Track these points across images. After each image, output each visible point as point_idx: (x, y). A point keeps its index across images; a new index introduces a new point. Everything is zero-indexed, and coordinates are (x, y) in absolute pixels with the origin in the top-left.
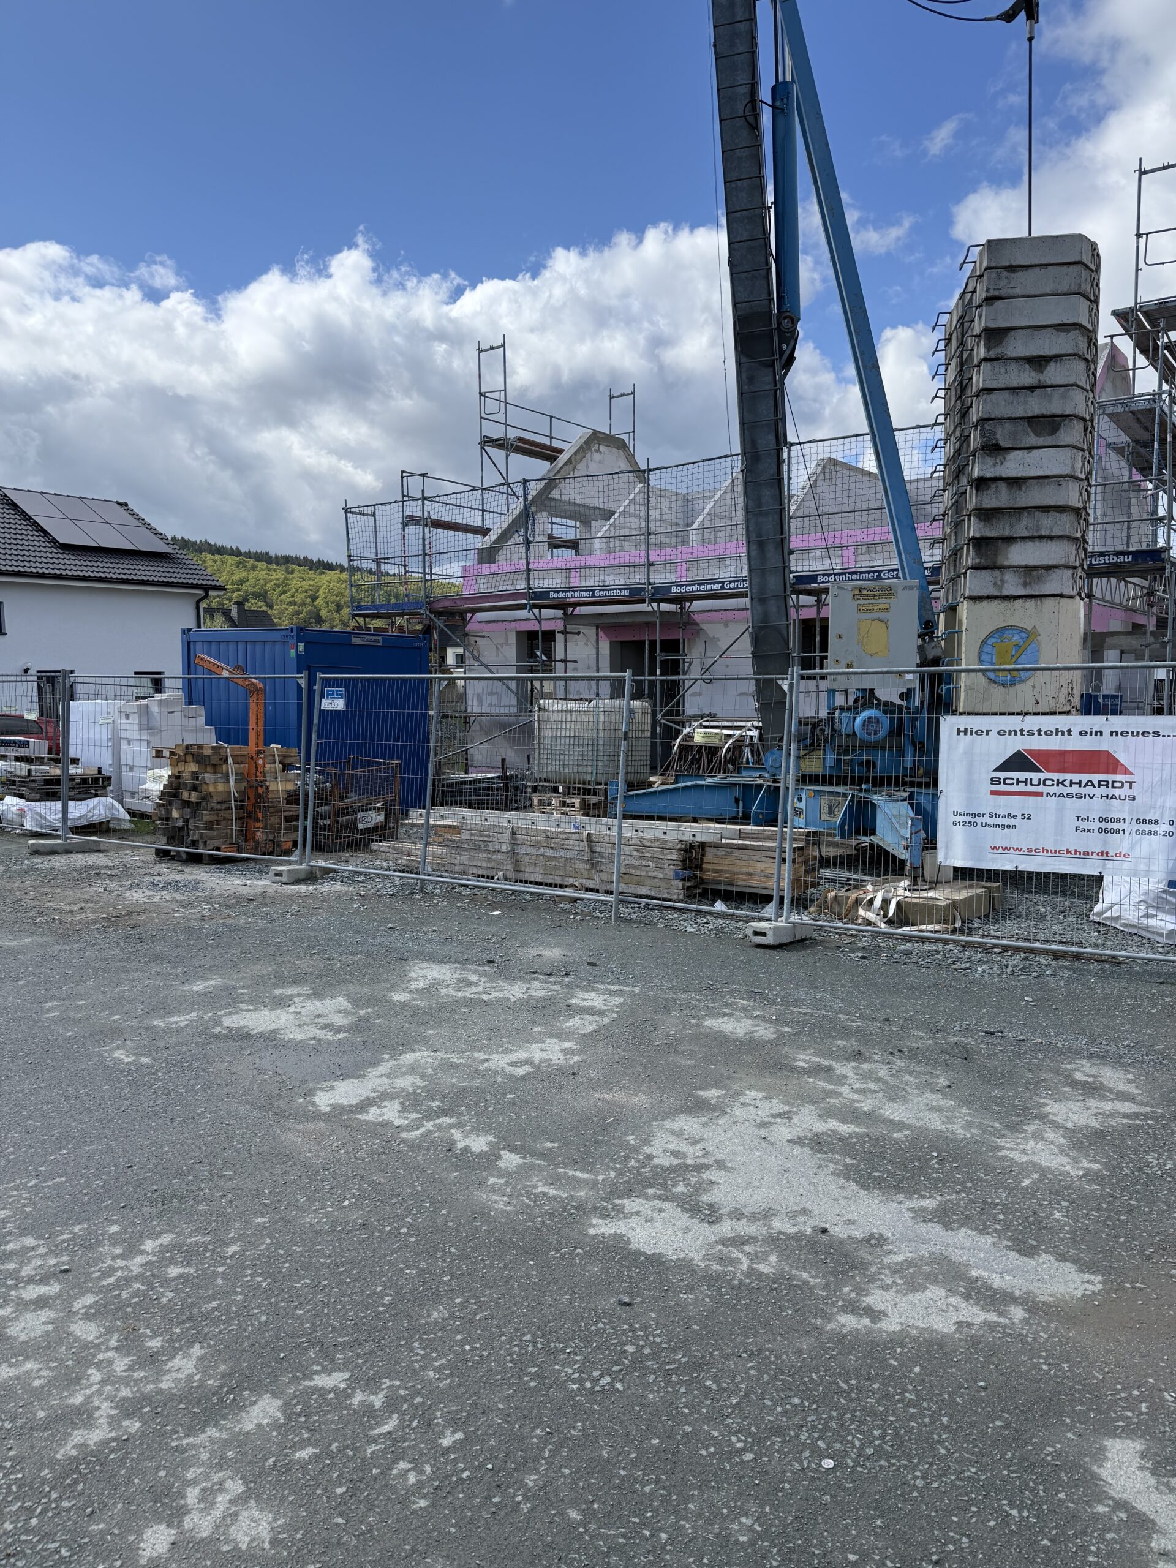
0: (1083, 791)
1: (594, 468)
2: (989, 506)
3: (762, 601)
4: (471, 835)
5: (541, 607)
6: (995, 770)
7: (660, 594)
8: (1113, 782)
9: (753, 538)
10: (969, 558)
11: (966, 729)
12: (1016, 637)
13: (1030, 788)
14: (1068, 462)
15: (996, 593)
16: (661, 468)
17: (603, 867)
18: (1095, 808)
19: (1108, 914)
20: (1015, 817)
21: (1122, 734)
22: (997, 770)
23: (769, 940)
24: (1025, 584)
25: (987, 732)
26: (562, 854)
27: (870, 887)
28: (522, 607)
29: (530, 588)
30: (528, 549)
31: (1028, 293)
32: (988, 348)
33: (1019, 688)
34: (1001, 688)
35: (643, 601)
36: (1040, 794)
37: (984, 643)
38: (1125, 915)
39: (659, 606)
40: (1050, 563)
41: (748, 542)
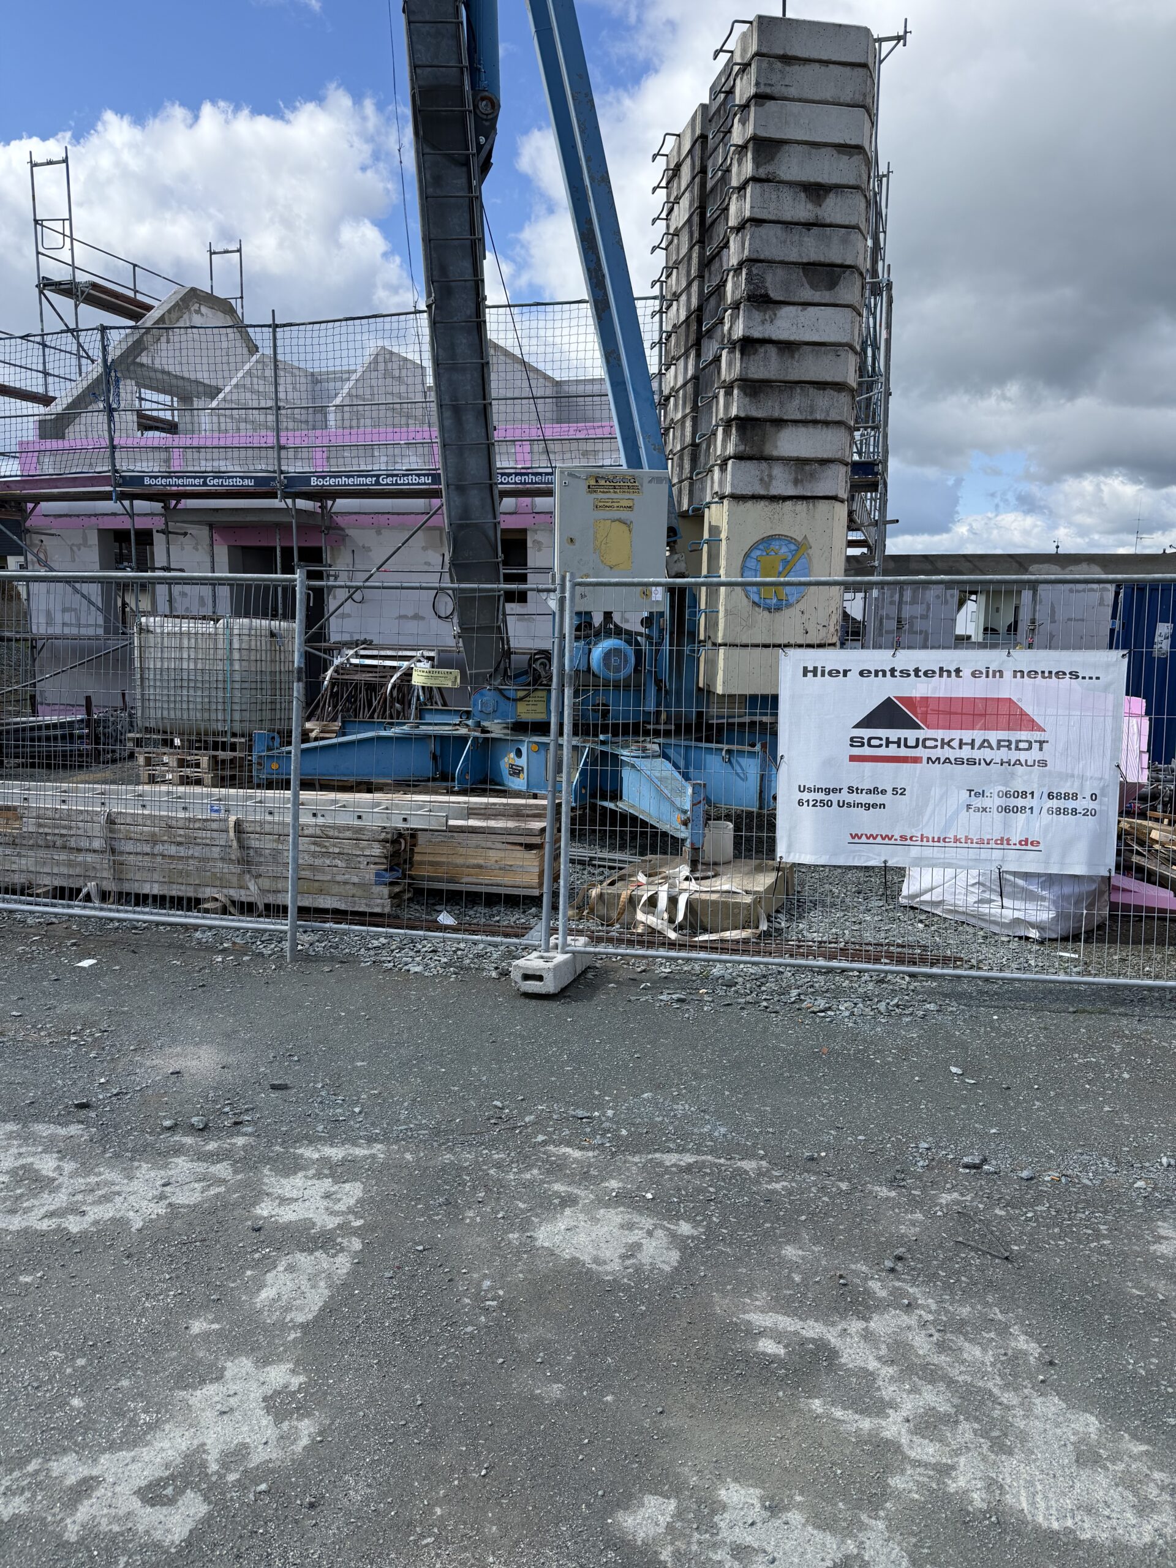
0: (977, 754)
1: (197, 320)
2: (756, 377)
3: (461, 489)
4: (40, 825)
5: (133, 497)
6: (855, 727)
7: (296, 487)
8: (1018, 742)
9: (447, 401)
11: (815, 668)
12: (784, 549)
13: (903, 752)
14: (848, 326)
15: (763, 492)
16: (291, 325)
17: (262, 869)
18: (993, 778)
19: (926, 897)
20: (884, 792)
21: (1029, 675)
22: (857, 726)
23: (549, 986)
24: (796, 482)
25: (846, 673)
26: (197, 851)
27: (642, 878)
28: (106, 496)
29: (116, 471)
30: (111, 419)
31: (805, 96)
32: (757, 164)
33: (787, 613)
34: (766, 613)
35: (272, 495)
36: (916, 760)
37: (747, 555)
38: (949, 898)
40: (825, 456)
41: (440, 406)
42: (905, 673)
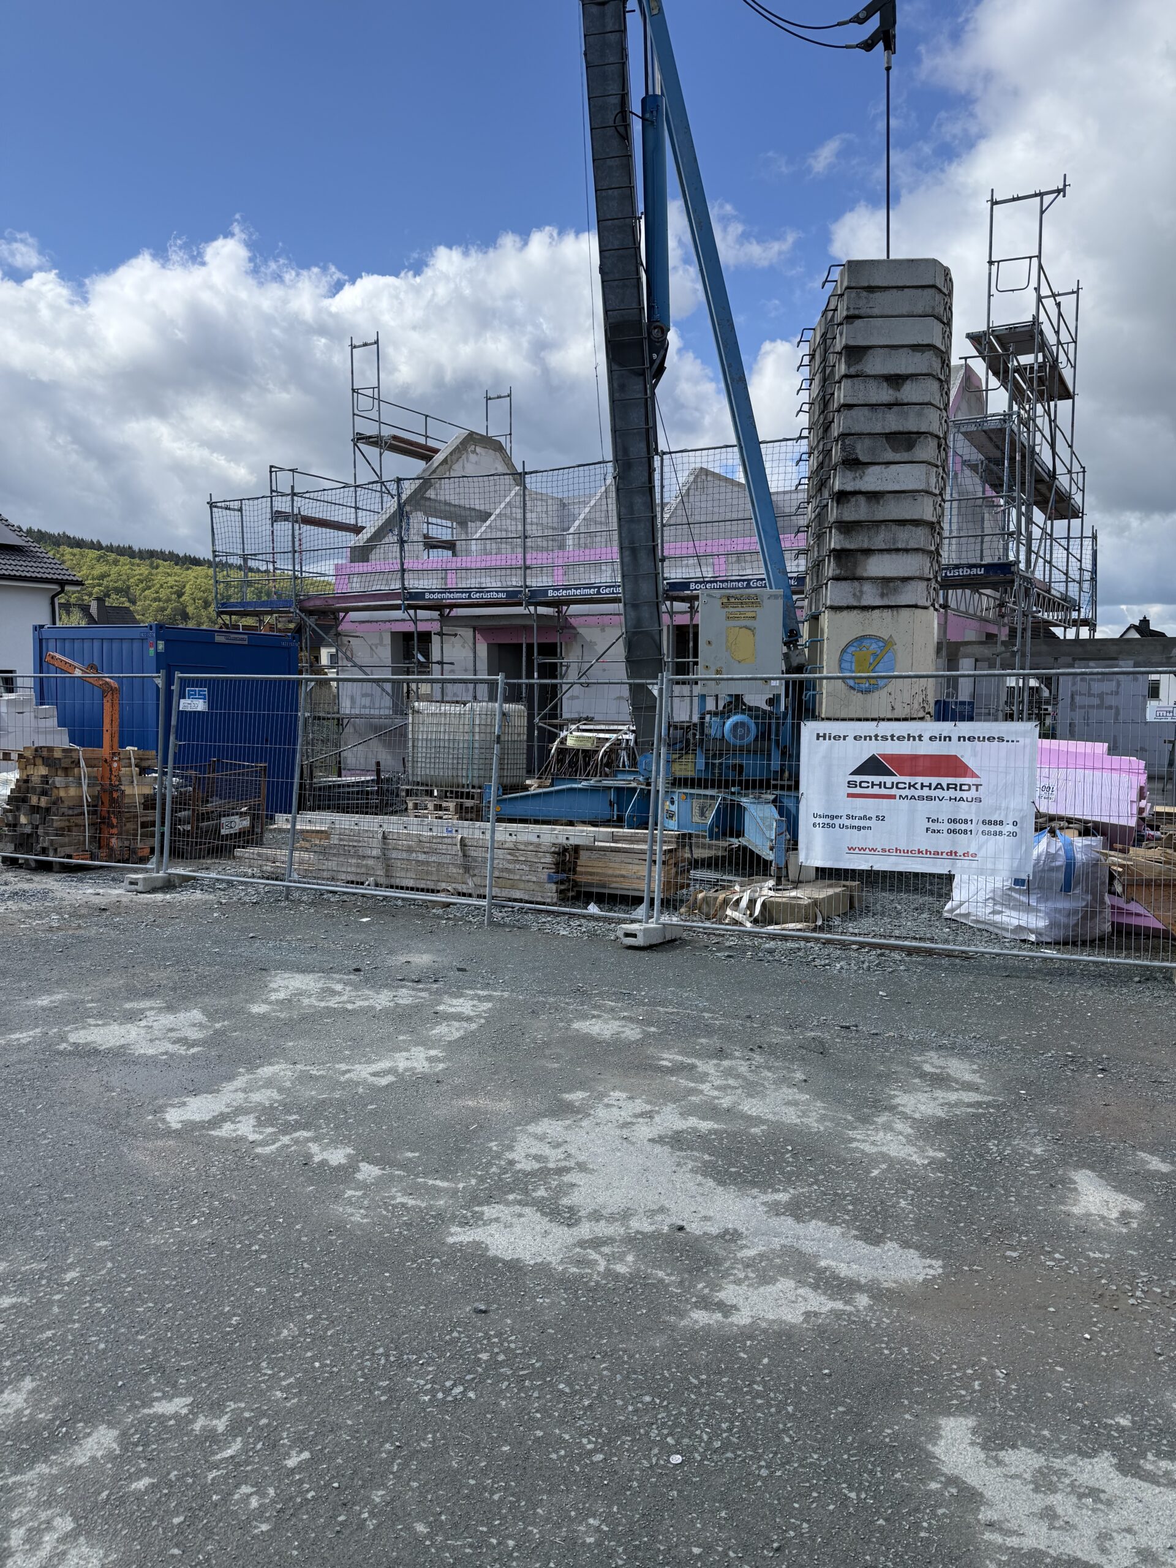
0: (933, 793)
1: (470, 470)
2: (849, 519)
3: (635, 606)
4: (341, 840)
5: (416, 608)
6: (852, 774)
7: (536, 597)
8: (961, 785)
9: (626, 544)
10: (830, 569)
11: (826, 735)
12: (874, 646)
13: (883, 791)
14: (923, 477)
15: (855, 604)
16: (536, 472)
17: (476, 872)
18: (944, 810)
19: (958, 912)
20: (870, 818)
21: (969, 739)
22: (854, 773)
23: (639, 941)
24: (882, 595)
25: (845, 738)
26: (433, 858)
27: (737, 888)
28: (397, 607)
29: (405, 589)
30: (402, 549)
31: (886, 313)
32: (848, 365)
33: (876, 694)
34: (860, 694)
35: (520, 604)
36: (893, 797)
37: (844, 651)
38: (972, 910)
39: (536, 610)
40: (906, 575)
41: (621, 548)
42: (884, 738)
